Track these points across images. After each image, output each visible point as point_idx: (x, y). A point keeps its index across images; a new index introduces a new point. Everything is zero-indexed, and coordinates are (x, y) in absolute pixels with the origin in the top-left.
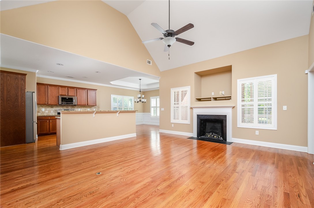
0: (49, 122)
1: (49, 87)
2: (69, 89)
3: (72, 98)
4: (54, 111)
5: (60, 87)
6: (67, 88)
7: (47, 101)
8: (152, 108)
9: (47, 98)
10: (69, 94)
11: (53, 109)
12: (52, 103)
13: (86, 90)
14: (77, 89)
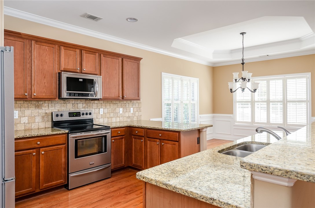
0: (38, 153)
1: (35, 47)
2: (85, 55)
3: (93, 80)
4: (43, 117)
5: (62, 48)
6: (78, 51)
7: (29, 87)
8: (237, 104)
9: (29, 79)
10: (85, 69)
11: (40, 111)
12: (43, 95)
13: (120, 59)
14: (102, 55)
